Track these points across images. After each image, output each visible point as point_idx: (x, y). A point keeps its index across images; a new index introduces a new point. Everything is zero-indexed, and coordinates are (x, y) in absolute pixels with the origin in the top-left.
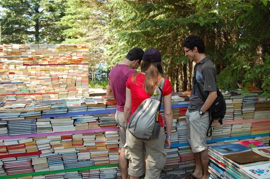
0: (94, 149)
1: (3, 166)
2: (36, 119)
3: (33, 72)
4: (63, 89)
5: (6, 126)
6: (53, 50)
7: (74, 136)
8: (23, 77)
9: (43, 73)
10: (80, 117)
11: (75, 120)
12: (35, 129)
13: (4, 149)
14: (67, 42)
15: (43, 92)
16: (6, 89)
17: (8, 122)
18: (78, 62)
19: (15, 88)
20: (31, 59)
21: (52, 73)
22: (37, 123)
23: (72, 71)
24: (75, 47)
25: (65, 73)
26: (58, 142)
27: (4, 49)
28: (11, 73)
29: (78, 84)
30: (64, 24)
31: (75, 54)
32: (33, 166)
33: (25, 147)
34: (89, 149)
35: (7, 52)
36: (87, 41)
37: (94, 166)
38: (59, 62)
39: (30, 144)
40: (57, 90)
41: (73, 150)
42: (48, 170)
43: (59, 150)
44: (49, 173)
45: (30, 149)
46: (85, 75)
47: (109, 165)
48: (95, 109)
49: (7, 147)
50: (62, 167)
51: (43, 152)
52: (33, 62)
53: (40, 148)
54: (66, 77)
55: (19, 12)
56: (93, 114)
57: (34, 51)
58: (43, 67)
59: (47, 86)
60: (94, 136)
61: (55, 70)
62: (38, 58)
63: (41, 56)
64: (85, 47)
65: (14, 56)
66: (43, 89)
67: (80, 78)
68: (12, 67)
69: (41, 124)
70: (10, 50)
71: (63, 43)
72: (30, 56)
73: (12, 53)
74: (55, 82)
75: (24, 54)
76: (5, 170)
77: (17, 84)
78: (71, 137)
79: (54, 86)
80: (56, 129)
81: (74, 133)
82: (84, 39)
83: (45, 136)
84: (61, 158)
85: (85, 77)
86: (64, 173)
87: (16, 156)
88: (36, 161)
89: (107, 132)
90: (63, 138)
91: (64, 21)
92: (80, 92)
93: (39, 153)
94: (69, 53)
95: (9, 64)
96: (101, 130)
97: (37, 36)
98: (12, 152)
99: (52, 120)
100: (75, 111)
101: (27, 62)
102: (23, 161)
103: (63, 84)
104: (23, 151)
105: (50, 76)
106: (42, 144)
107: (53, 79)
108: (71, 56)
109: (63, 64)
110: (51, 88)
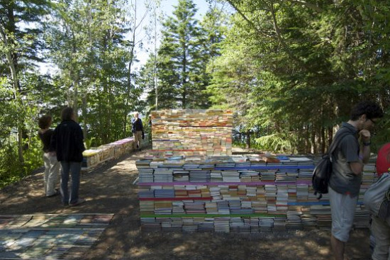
0: (255, 199)
1: (184, 206)
2: (210, 170)
3: (187, 132)
4: (210, 147)
5: (188, 174)
6: (204, 114)
7: (239, 187)
8: (179, 136)
9: (195, 133)
10: (244, 171)
11: (241, 173)
12: (209, 178)
13: (185, 193)
14: (214, 108)
15: (194, 149)
16: (166, 145)
17: (189, 171)
18: (223, 125)
19: (172, 145)
20: (186, 121)
21: (202, 133)
22: (211, 174)
23: (218, 132)
24: (222, 111)
25: (212, 134)
26: (226, 191)
27: (166, 113)
28: (170, 133)
29: (223, 143)
30: (209, 91)
31: (221, 118)
32: (205, 209)
33: (200, 192)
34: (250, 199)
35: (168, 116)
36: (231, 107)
37: (254, 213)
38: (207, 124)
39: (205, 190)
40: (205, 148)
41: (238, 198)
42: (217, 213)
43: (227, 198)
44: (219, 215)
45: (205, 194)
46: (229, 136)
47: (268, 214)
48: (256, 165)
49: (188, 191)
50: (227, 212)
51: (214, 198)
52: (187, 124)
53: (213, 194)
54: (213, 137)
55: (171, 83)
56: (255, 169)
57: (188, 114)
58: (195, 128)
59: (198, 144)
60: (255, 188)
61: (204, 131)
62: (192, 121)
63: (194, 119)
64: (230, 112)
65: (172, 119)
66: (194, 147)
67: (225, 138)
68: (171, 128)
69: (213, 175)
70: (170, 114)
71: (211, 109)
72: (185, 119)
73: (172, 116)
74: (204, 141)
75: (180, 117)
76: (185, 209)
77: (174, 142)
78: (236, 187)
79: (203, 144)
80: (225, 180)
81: (239, 184)
82: (228, 105)
83: (216, 185)
84: (228, 204)
85: (229, 138)
86: (229, 218)
87: (194, 199)
88: (208, 205)
89: (266, 186)
90: (230, 187)
91: (208, 89)
92: (224, 150)
93: (210, 198)
94: (216, 117)
95: (168, 126)
96: (262, 184)
97: (184, 102)
98: (191, 196)
99: (223, 172)
100: (242, 166)
101: (183, 124)
102: (198, 204)
103: (211, 143)
104: (199, 195)
105: (200, 136)
106: (214, 191)
107: (202, 138)
108: (218, 119)
109: (211, 126)
110: (201, 146)
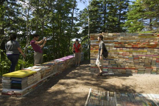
3: (121, 53)
4: (141, 66)
6: (136, 37)
8: (113, 56)
9: (128, 54)
15: (127, 67)
18: (154, 47)
20: (120, 43)
21: (134, 54)
23: (149, 53)
24: (153, 35)
25: (144, 55)
29: (153, 63)
31: (152, 41)
38: (139, 46)
40: (137, 66)
52: (121, 45)
54: (144, 57)
57: (122, 37)
58: (128, 49)
59: (130, 63)
61: (137, 52)
62: (125, 43)
63: (127, 41)
65: (108, 41)
66: (127, 65)
67: (155, 59)
70: (107, 37)
72: (120, 41)
74: (136, 61)
75: (115, 40)
79: (135, 63)
92: (155, 69)
94: (148, 40)
101: (117, 45)
103: (142, 62)
105: (133, 56)
107: (134, 58)
108: (149, 42)
109: (143, 48)
110: (133, 65)
